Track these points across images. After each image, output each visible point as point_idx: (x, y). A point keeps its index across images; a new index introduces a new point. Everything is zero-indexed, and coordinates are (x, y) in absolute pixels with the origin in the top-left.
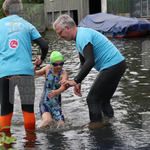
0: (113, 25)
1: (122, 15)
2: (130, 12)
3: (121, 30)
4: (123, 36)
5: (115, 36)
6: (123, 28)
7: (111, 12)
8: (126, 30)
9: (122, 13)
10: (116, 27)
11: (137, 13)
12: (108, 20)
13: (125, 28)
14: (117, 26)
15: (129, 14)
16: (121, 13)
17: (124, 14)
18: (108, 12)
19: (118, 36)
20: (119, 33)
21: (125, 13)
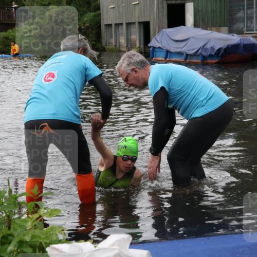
0: (202, 44)
1: (216, 29)
2: (228, 25)
3: (215, 52)
4: (217, 60)
5: (205, 61)
6: (217, 48)
7: (199, 25)
8: (222, 52)
9: (216, 26)
10: (206, 47)
11: (238, 28)
12: (194, 38)
13: (219, 50)
14: (208, 46)
15: (227, 28)
16: (214, 27)
17: (218, 28)
18: (196, 25)
19: (209, 61)
20: (211, 56)
21: (220, 26)
